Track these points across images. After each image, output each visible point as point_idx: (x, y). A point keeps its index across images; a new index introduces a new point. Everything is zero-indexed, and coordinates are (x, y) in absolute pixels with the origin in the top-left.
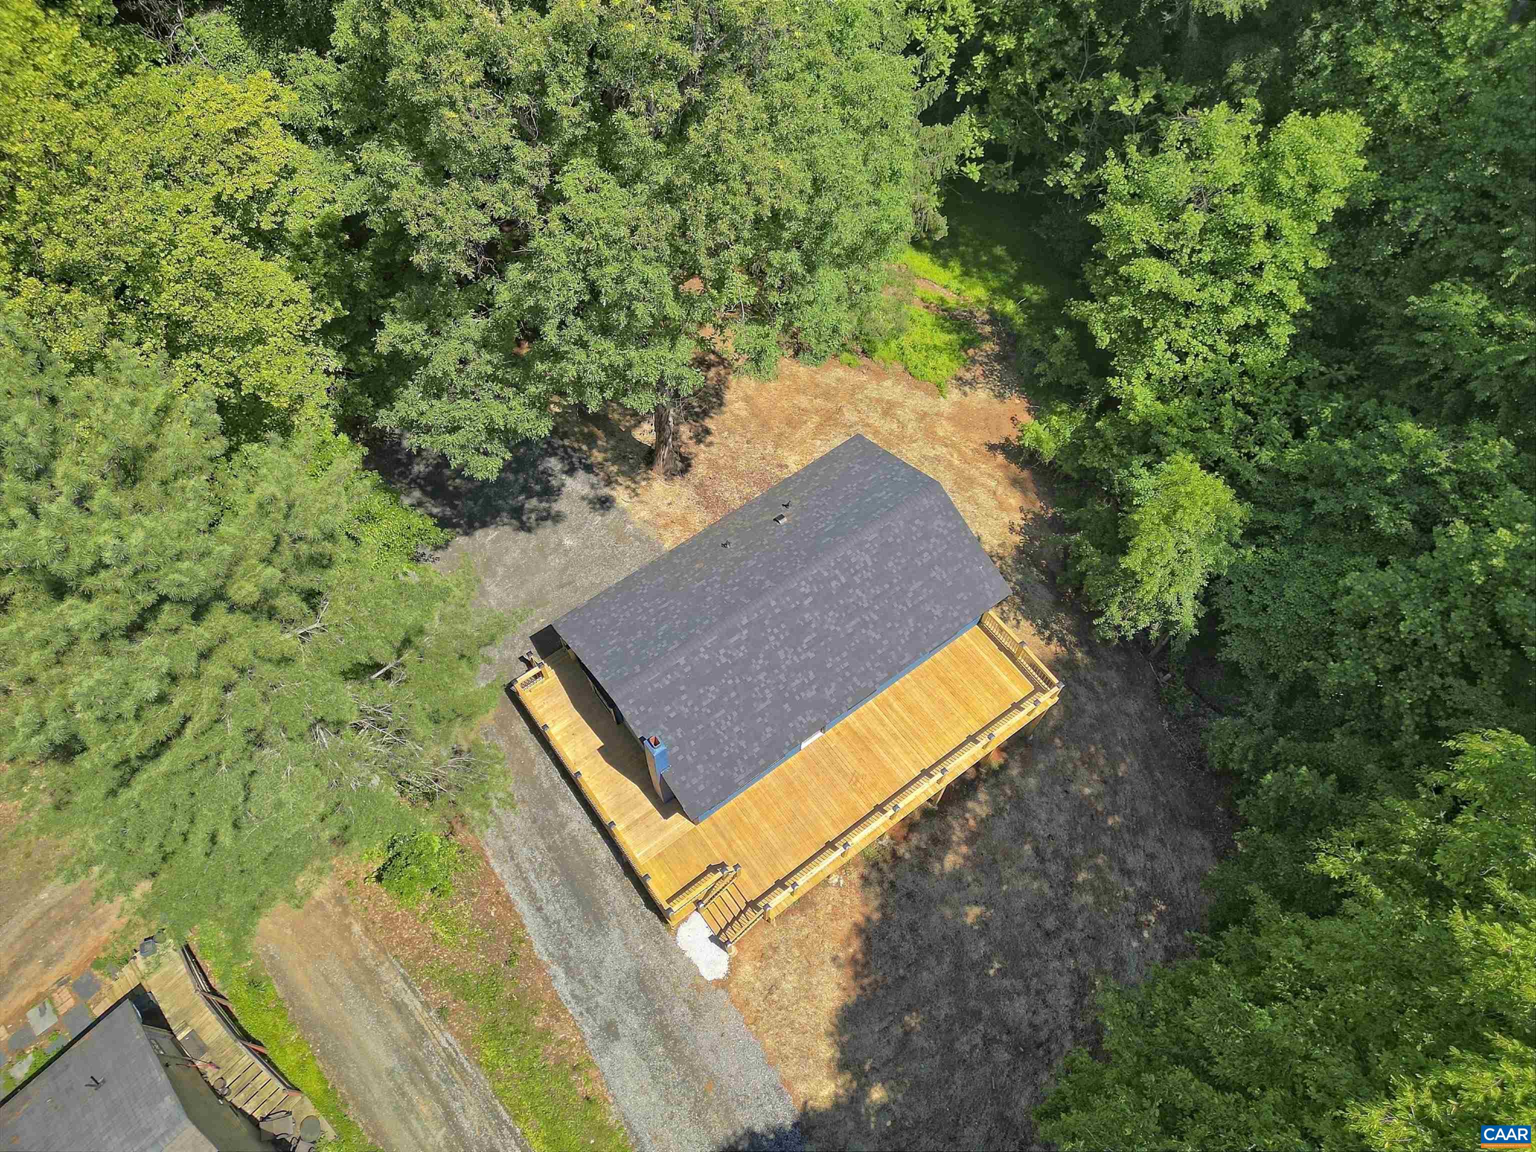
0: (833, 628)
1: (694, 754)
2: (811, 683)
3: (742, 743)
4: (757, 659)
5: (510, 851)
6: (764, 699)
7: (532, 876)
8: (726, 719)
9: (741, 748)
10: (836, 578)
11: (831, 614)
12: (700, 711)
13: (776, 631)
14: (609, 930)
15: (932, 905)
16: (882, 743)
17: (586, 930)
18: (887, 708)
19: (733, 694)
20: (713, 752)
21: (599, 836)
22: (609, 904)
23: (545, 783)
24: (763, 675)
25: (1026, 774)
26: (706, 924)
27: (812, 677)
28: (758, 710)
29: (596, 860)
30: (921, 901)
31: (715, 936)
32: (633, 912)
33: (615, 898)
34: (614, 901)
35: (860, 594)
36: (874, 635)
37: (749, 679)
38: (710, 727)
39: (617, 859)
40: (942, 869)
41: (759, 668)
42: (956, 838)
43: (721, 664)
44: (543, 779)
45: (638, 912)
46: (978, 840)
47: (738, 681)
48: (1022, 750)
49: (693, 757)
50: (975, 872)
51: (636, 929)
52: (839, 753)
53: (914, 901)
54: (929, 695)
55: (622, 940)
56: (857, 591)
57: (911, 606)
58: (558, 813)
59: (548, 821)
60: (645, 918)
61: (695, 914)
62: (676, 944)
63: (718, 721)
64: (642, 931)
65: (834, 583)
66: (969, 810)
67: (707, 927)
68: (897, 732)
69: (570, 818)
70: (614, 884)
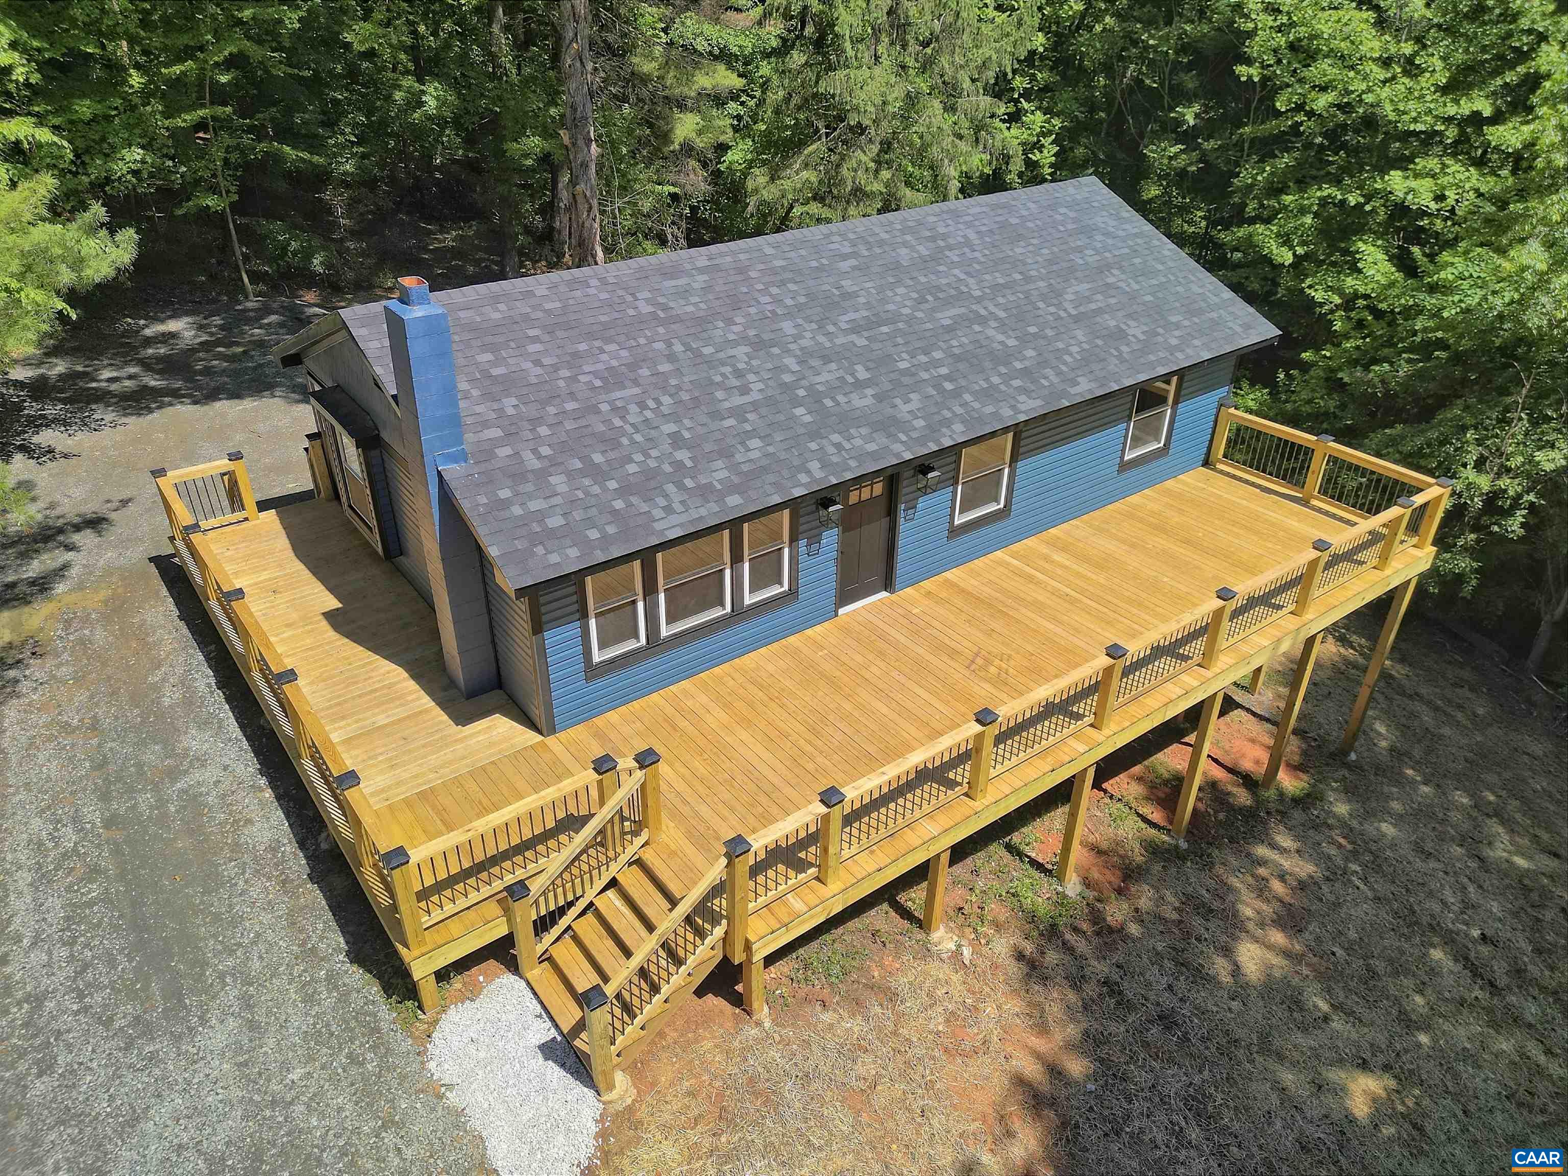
0: (906, 311)
1: (545, 451)
2: (859, 385)
3: (683, 455)
4: (730, 322)
6: (745, 390)
8: (643, 406)
9: (679, 466)
10: (905, 244)
11: (901, 290)
12: (574, 379)
13: (774, 290)
14: (203, 1021)
15: (1240, 1054)
16: (1039, 607)
17: (123, 1023)
18: (1042, 563)
19: (664, 367)
20: (598, 458)
21: (268, 794)
22: (232, 952)
23: (170, 697)
24: (741, 351)
25: (1368, 815)
26: (539, 1006)
27: (862, 374)
28: (727, 405)
29: (236, 847)
30: (1203, 1039)
31: (559, 1039)
32: (305, 971)
33: (258, 935)
34: (254, 943)
35: (963, 276)
36: (1001, 337)
37: (708, 350)
38: (599, 412)
39: (302, 845)
40: (1237, 971)
41: (731, 337)
42: (1248, 912)
43: (640, 313)
44: (167, 690)
45: (321, 970)
46: (1308, 923)
47: (678, 348)
48: (1346, 772)
49: (540, 457)
50: (1329, 991)
51: (295, 1022)
52: (935, 623)
53: (1185, 1038)
54: (1133, 546)
55: (236, 1053)
56: (956, 272)
57: (1074, 312)
58: (173, 750)
59: (139, 765)
60: (336, 987)
61: (508, 979)
62: (423, 1063)
63: (619, 404)
64: (314, 1025)
65: (903, 251)
66: (1262, 862)
67: (540, 1016)
68: (1068, 591)
69: (202, 761)
70: (269, 902)
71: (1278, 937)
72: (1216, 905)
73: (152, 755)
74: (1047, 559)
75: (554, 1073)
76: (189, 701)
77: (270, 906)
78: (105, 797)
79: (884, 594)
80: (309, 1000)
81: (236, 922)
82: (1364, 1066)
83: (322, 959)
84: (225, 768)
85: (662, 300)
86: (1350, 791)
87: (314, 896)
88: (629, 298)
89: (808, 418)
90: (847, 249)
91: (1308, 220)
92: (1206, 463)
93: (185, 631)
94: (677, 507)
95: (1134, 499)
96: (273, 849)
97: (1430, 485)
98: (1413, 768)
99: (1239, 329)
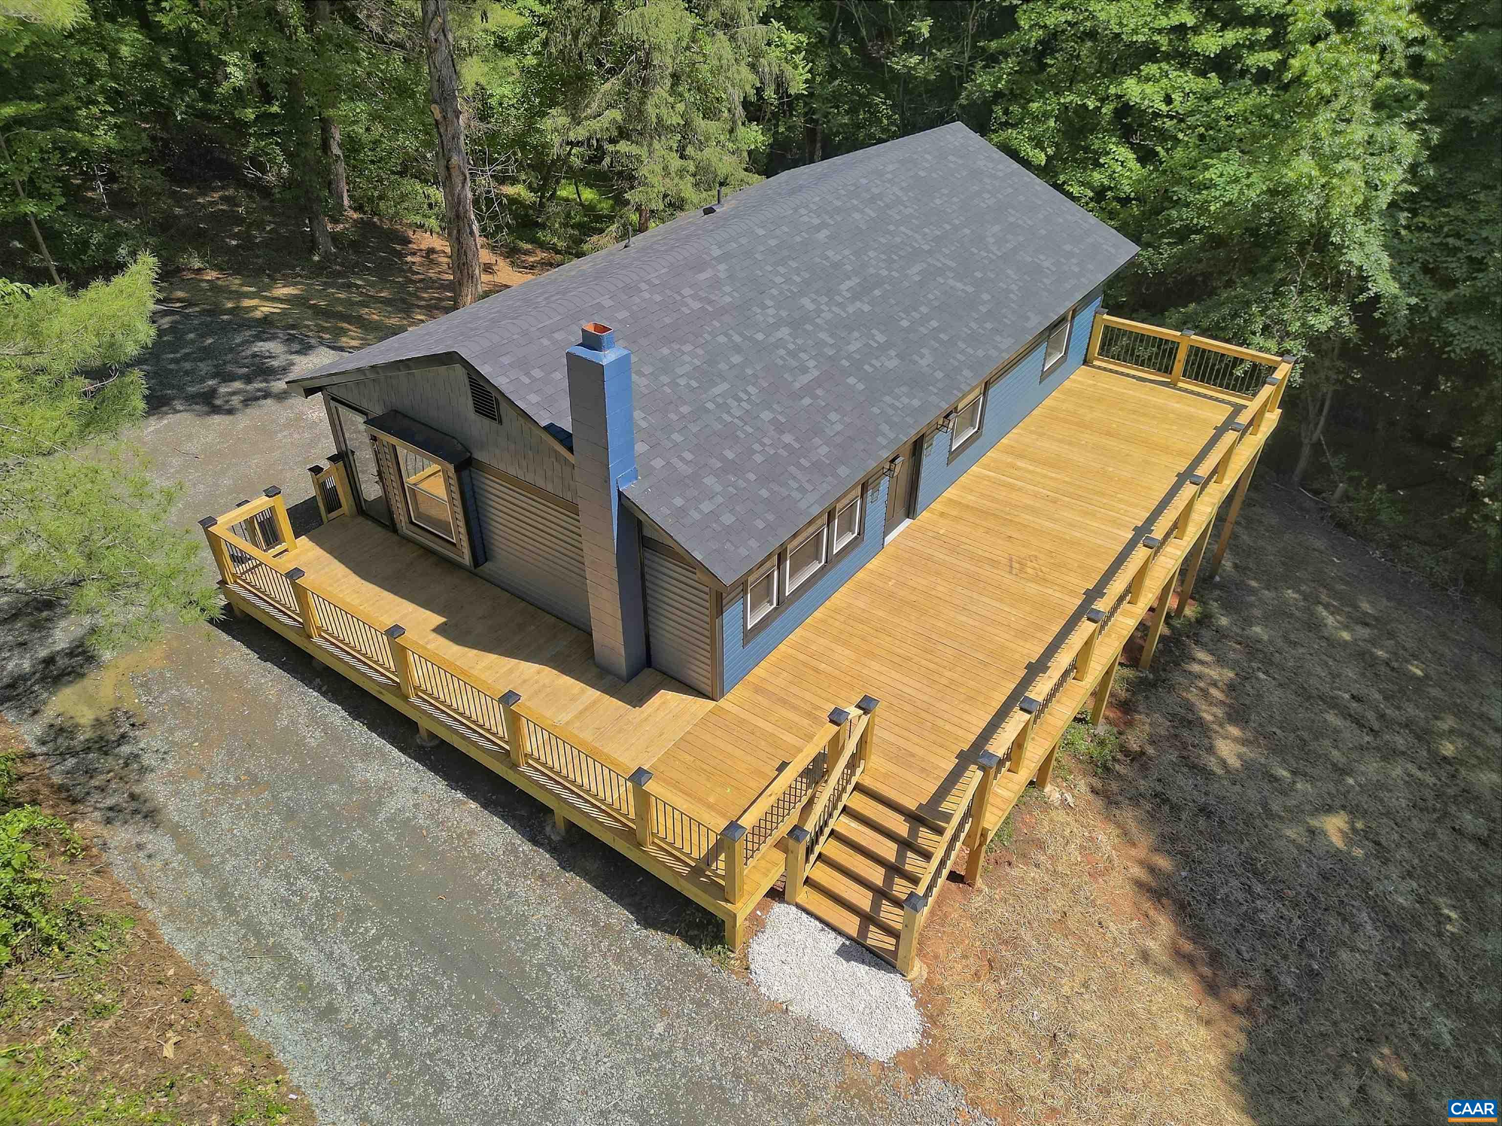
0: (884, 273)
1: (689, 456)
2: (883, 348)
3: (788, 438)
4: (763, 306)
5: (223, 893)
6: (805, 370)
7: (295, 936)
8: (737, 399)
9: (790, 448)
11: (872, 254)
12: (674, 384)
13: (782, 270)
14: (553, 1010)
15: (1258, 822)
16: (1033, 511)
17: (483, 1030)
18: (1012, 471)
19: (736, 359)
20: (730, 455)
21: (473, 805)
22: (536, 947)
23: (313, 738)
24: (784, 332)
25: (1248, 622)
26: (817, 923)
27: (881, 338)
28: (797, 385)
29: (475, 858)
30: (1232, 818)
31: (848, 943)
32: (610, 945)
33: (549, 927)
34: (550, 933)
35: (910, 233)
36: (959, 285)
37: (760, 337)
38: (707, 411)
39: (534, 841)
40: (1223, 763)
41: (771, 320)
42: (1209, 718)
43: (693, 311)
44: (303, 731)
45: (625, 941)
46: (1249, 715)
47: (737, 339)
48: (1218, 592)
49: (687, 463)
50: (1284, 760)
51: (630, 986)
52: (964, 539)
53: (1222, 822)
54: (1070, 443)
55: (599, 1026)
56: (902, 229)
57: (1000, 254)
58: (352, 786)
59: (329, 806)
60: (647, 951)
61: (778, 908)
62: (755, 991)
63: (720, 400)
64: (649, 985)
65: (857, 216)
66: (1200, 677)
67: (823, 930)
68: (1049, 493)
69: (387, 789)
70: (540, 897)
71: (1234, 731)
72: (1190, 717)
73: (333, 794)
74: (1013, 466)
75: (861, 970)
76: (332, 736)
77: (543, 901)
78: (316, 843)
79: (908, 522)
80: (630, 966)
81: (522, 920)
82: (1329, 809)
83: (620, 932)
84: (415, 791)
85: (703, 294)
86: (1228, 607)
87: (574, 882)
88: (678, 298)
89: (861, 386)
90: (816, 221)
91: (1052, 123)
92: (1086, 362)
93: (277, 671)
94: (809, 487)
95: (1048, 402)
96: (512, 850)
97: (1279, 363)
98: (1255, 579)
99: (1113, 251)
